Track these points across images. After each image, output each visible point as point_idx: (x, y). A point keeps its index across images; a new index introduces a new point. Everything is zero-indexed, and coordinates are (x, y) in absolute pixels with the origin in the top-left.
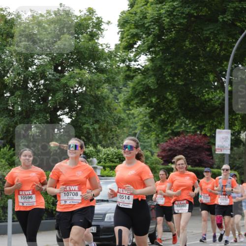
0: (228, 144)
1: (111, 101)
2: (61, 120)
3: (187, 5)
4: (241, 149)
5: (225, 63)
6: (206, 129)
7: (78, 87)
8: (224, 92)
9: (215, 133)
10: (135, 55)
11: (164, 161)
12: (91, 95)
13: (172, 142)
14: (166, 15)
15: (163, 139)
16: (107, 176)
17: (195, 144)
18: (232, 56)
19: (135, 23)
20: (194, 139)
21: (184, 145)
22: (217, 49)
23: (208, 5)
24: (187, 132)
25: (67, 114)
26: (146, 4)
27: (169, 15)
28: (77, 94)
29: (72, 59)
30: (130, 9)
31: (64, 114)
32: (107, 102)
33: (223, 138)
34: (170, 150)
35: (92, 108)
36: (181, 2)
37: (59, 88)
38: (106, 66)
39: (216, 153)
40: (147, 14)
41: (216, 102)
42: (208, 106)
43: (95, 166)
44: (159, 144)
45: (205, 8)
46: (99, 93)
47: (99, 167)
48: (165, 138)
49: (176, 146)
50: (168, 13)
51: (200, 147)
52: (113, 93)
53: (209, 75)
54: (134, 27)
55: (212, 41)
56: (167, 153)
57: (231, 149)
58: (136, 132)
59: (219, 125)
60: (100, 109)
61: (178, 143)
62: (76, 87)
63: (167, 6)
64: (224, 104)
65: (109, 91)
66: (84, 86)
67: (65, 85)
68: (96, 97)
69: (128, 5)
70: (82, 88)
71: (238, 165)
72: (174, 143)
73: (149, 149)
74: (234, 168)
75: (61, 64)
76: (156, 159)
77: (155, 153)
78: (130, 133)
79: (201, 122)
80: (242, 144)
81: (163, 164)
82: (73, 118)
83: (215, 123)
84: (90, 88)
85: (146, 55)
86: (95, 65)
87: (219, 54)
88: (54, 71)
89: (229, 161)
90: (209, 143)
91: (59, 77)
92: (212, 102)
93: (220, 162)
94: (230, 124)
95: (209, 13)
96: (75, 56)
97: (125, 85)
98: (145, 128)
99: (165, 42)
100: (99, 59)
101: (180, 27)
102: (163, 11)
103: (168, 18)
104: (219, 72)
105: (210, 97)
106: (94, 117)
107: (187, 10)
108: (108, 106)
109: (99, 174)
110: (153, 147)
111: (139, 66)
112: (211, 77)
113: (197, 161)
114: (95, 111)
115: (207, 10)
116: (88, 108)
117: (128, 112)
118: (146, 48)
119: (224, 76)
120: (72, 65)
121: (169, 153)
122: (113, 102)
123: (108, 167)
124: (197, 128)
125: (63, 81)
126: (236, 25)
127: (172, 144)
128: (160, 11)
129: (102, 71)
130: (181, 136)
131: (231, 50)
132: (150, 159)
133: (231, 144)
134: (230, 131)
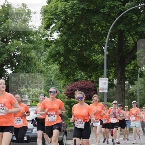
0: (106, 86)
1: (37, 60)
2: (6, 72)
3: (82, 3)
4: (114, 89)
5: (105, 38)
6: (93, 78)
7: (16, 52)
8: (104, 56)
9: (99, 80)
10: (50, 32)
11: (68, 97)
12: (24, 57)
13: (73, 85)
14: (69, 9)
15: (67, 83)
16: (34, 106)
17: (87, 87)
18: (109, 33)
19: (51, 12)
20: (86, 84)
21: (80, 87)
22: (99, 29)
23: (95, 3)
24: (82, 79)
25: (9, 68)
26: (58, 2)
27: (71, 9)
28: (15, 56)
29: (13, 34)
30: (48, 4)
31: (7, 68)
32: (34, 61)
33: (103, 83)
34: (72, 90)
35: (25, 65)
36: (78, 1)
37: (5, 52)
38: (33, 39)
39: (99, 92)
40: (58, 8)
41: (99, 61)
42: (95, 64)
43: (27, 99)
44: (65, 86)
45: (93, 5)
46: (29, 55)
47: (29, 100)
48: (69, 83)
49: (75, 88)
50: (70, 8)
51: (90, 88)
52: (38, 55)
53: (95, 45)
54: (50, 15)
55: (97, 24)
56: (70, 92)
57: (108, 90)
58: (52, 79)
59: (101, 75)
60: (30, 65)
61: (76, 86)
62: (15, 51)
63: (70, 3)
64: (104, 62)
65: (35, 54)
66: (20, 51)
67: (8, 50)
68: (27, 57)
69: (47, 2)
70: (19, 52)
71: (112, 99)
72: (75, 86)
73: (60, 89)
74: (110, 101)
75: (6, 38)
76: (63, 96)
77: (63, 92)
78: (48, 80)
79: (90, 73)
80: (115, 86)
81: (67, 99)
82: (14, 71)
83: (98, 74)
84: (23, 52)
85: (57, 32)
86: (26, 38)
87: (101, 33)
88: (2, 42)
89: (107, 97)
90: (95, 86)
91: (5, 45)
92: (97, 61)
93: (102, 97)
94: (107, 74)
95: (95, 8)
96: (14, 33)
97: (45, 51)
98: (57, 77)
99: (69, 25)
100: (29, 35)
101: (77, 16)
102: (67, 6)
103: (70, 11)
104: (101, 43)
105: (96, 58)
106: (26, 70)
107: (82, 6)
108: (35, 63)
109: (29, 105)
110: (61, 88)
111: (53, 39)
112: (96, 46)
113: (88, 97)
114: (26, 66)
115: (94, 6)
116: (22, 64)
117: (46, 67)
118: (57, 28)
119: (104, 46)
120: (12, 38)
121: (71, 92)
122: (38, 61)
123: (35, 100)
124: (88, 77)
125: (7, 47)
126: (111, 15)
127: (73, 86)
128: (66, 6)
129: (31, 42)
130: (79, 81)
131: (108, 30)
132: (60, 96)
133: (108, 87)
134: (107, 79)
